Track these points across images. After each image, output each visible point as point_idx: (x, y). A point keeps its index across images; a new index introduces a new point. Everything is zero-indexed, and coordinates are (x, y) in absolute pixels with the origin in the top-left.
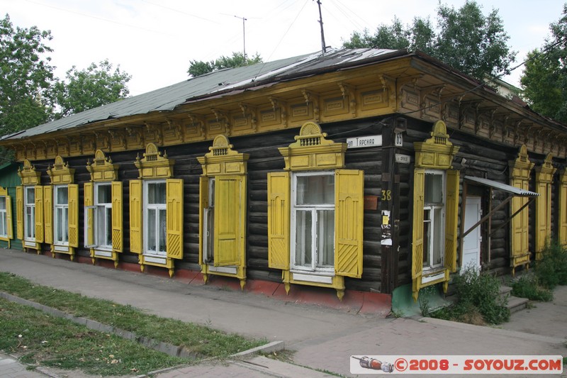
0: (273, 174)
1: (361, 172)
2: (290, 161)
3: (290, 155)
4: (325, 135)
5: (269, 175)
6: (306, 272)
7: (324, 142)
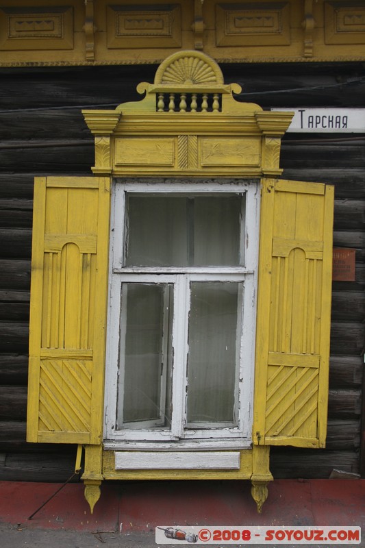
0: (54, 180)
1: (331, 190)
2: (111, 149)
3: (115, 135)
4: (237, 89)
5: (40, 184)
6: (152, 446)
7: (231, 106)
